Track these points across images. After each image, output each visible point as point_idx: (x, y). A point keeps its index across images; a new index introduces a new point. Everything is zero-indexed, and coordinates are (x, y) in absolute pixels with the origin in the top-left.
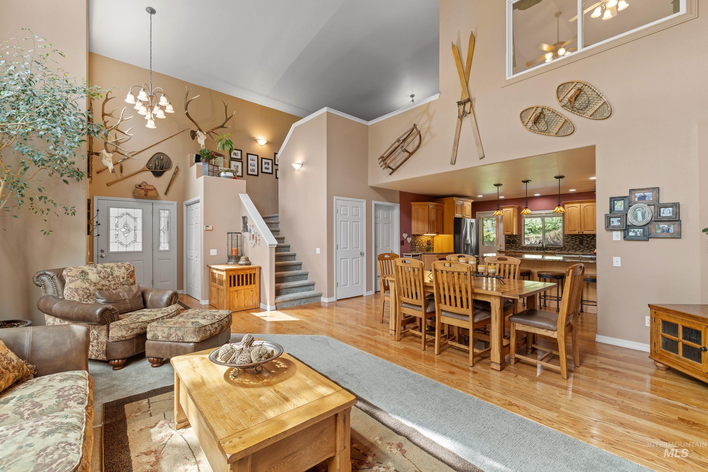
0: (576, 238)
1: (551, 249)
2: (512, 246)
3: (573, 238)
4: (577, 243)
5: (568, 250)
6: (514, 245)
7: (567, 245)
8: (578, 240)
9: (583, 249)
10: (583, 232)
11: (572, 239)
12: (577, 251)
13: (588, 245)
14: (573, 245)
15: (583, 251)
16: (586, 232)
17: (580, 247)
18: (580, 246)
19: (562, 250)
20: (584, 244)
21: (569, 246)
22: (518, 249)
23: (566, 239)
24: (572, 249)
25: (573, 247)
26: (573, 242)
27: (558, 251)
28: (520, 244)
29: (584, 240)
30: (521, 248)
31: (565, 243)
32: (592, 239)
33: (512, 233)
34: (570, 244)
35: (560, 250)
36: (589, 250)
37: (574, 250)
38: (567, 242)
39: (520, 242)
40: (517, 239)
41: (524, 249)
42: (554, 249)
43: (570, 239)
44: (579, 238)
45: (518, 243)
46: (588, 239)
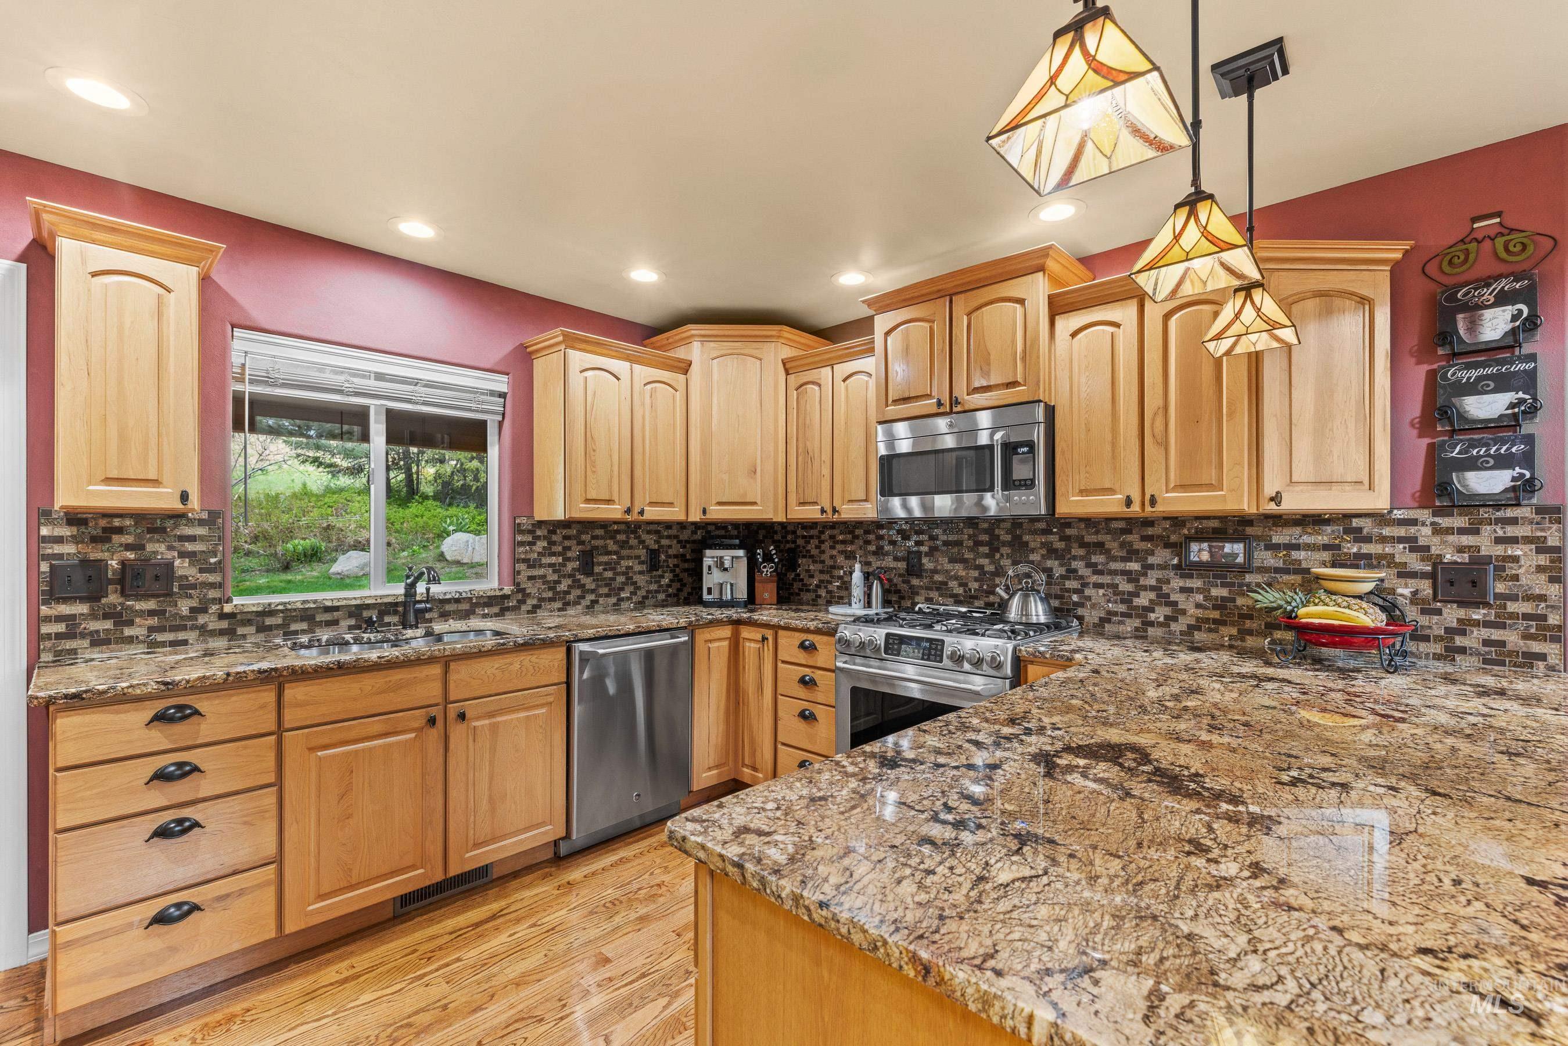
0: (566, 538)
1: (448, 607)
2: (121, 619)
3: (554, 538)
4: (570, 566)
5: (535, 608)
6: (151, 605)
7: (530, 578)
8: (575, 552)
9: (592, 597)
10: (642, 513)
11: (552, 543)
12: (571, 611)
13: (609, 574)
14: (555, 577)
15: (594, 602)
16: (652, 514)
17: (583, 587)
18: (583, 580)
19: (503, 611)
20: (598, 569)
21: (538, 584)
22: (191, 636)
23: (521, 544)
24: (551, 600)
25: (552, 587)
26: (553, 558)
27: (485, 616)
28: (212, 594)
29: (596, 548)
30: (224, 624)
31: (521, 567)
32: (624, 545)
33: (184, 497)
34: (541, 572)
35: (496, 610)
36: (614, 600)
37: (558, 605)
38: (531, 564)
39: (212, 578)
40: (182, 555)
41: (252, 629)
42: (465, 606)
43: (541, 544)
44: (582, 543)
45: (194, 587)
46: (611, 546)
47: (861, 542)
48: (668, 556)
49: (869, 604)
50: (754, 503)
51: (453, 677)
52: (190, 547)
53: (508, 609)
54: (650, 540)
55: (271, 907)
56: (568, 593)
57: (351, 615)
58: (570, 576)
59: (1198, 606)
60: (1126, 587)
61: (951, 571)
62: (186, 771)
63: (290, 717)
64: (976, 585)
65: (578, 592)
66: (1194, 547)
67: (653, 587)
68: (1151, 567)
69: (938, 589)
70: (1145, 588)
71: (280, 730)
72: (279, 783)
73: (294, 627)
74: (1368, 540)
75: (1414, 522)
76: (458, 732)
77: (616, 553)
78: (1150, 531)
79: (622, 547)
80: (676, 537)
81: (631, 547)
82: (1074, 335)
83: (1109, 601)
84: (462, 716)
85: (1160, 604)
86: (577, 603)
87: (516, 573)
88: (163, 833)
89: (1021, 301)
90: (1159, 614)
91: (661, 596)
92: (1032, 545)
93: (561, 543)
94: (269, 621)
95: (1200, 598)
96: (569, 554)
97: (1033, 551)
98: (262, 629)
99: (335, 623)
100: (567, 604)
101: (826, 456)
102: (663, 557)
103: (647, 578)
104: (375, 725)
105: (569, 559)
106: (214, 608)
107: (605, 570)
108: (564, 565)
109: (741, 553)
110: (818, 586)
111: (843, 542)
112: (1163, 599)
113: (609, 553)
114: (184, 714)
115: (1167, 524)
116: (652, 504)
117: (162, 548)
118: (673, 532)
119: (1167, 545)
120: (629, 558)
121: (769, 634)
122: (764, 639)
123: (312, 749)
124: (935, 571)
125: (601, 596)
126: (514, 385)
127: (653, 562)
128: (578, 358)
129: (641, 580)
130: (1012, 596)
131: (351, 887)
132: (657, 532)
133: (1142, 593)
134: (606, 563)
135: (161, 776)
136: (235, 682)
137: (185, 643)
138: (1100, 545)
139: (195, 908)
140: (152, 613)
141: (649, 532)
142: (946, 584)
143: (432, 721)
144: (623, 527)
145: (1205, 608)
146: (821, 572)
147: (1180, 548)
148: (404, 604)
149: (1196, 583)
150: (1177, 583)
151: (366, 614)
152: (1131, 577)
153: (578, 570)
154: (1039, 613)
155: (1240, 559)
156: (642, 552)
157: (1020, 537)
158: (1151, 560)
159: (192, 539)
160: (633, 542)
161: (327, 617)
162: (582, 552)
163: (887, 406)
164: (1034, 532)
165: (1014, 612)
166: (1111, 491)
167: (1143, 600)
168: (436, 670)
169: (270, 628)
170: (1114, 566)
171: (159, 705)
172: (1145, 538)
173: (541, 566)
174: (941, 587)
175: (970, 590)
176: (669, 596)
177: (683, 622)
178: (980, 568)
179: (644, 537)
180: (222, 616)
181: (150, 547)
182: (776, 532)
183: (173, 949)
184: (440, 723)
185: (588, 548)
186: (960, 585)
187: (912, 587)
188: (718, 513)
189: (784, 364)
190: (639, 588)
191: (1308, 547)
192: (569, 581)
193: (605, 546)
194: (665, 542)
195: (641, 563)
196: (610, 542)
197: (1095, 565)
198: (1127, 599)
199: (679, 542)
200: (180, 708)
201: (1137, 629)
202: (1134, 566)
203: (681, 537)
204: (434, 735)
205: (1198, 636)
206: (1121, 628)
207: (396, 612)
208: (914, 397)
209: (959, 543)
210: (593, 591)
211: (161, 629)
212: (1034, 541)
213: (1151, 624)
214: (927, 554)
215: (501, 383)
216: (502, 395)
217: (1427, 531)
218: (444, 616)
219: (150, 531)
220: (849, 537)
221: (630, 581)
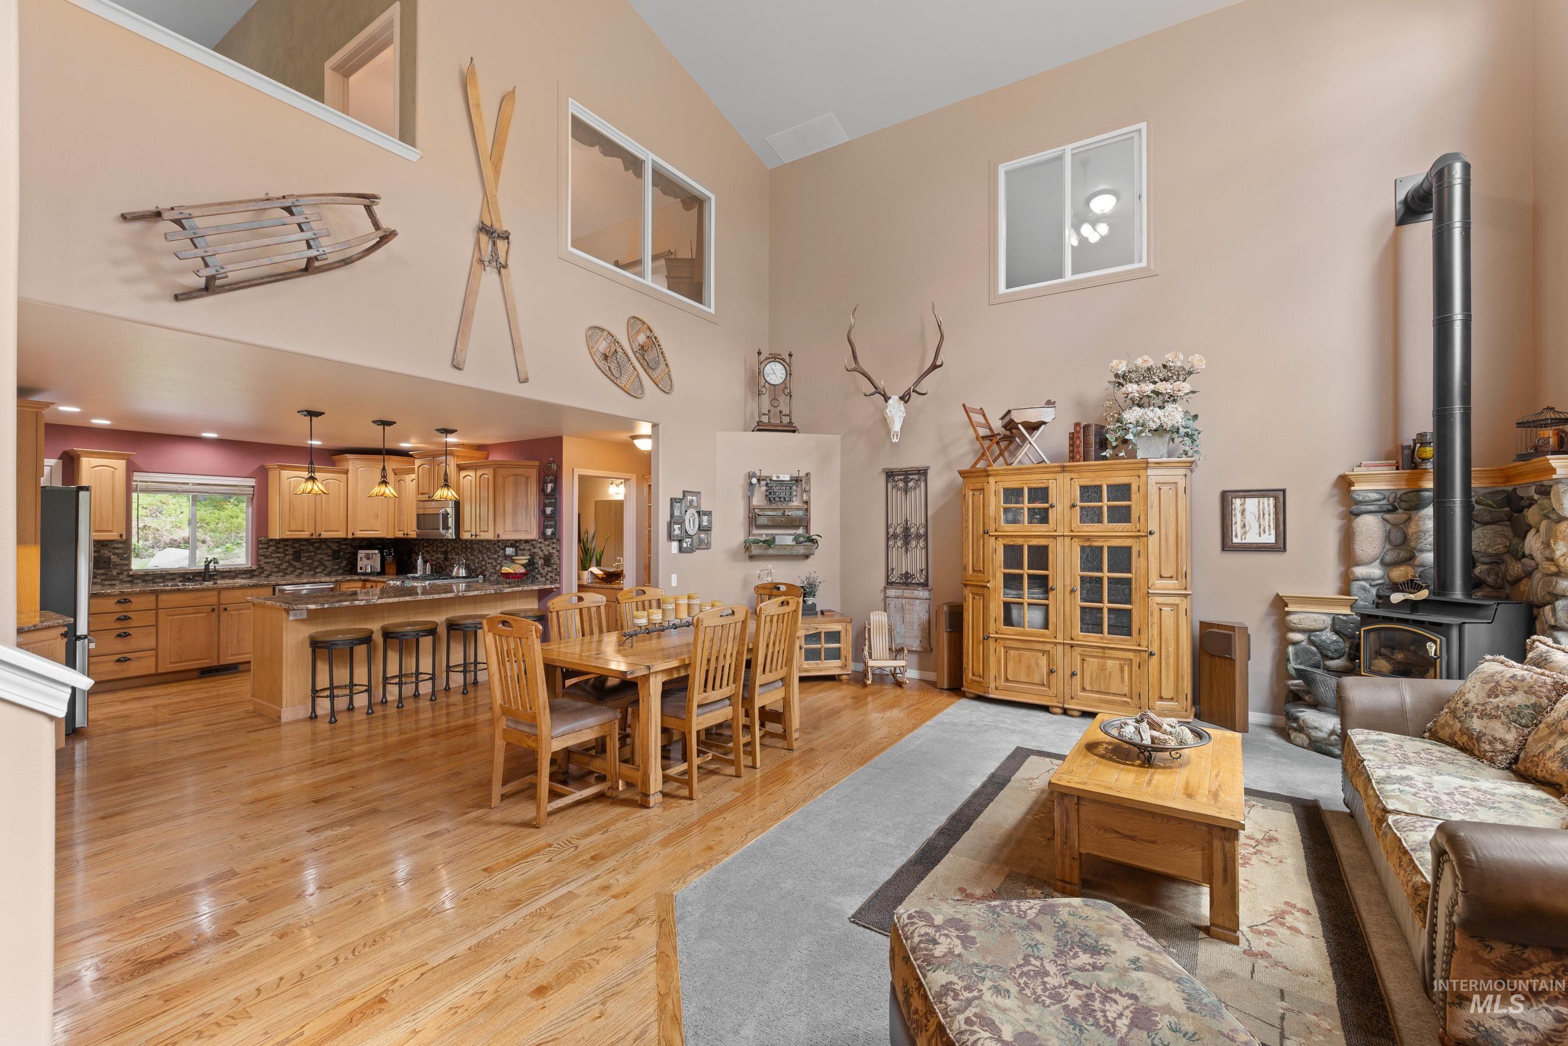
0: (285, 545)
1: (225, 574)
3: (279, 546)
4: (287, 558)
5: (269, 576)
6: (102, 571)
7: (266, 563)
8: (291, 551)
9: (300, 571)
10: (320, 535)
11: (278, 548)
12: (287, 577)
13: (310, 561)
14: (280, 562)
15: (301, 574)
16: (325, 535)
17: (295, 566)
18: (295, 563)
19: (252, 577)
20: (302, 559)
21: (271, 565)
22: (117, 583)
23: (260, 548)
24: (277, 572)
25: (278, 567)
26: (279, 555)
27: (243, 578)
28: (125, 568)
29: (303, 550)
30: (129, 579)
31: (262, 558)
32: (318, 548)
33: (121, 536)
34: (272, 560)
35: (249, 576)
36: (312, 573)
37: (282, 574)
38: (266, 557)
39: (125, 562)
40: (114, 554)
41: (140, 581)
42: (234, 574)
43: (272, 549)
44: (293, 548)
45: (118, 565)
46: (311, 548)
49: (425, 573)
51: (222, 596)
52: (116, 551)
53: (254, 575)
54: (334, 546)
55: (154, 664)
56: (286, 569)
57: (181, 577)
58: (288, 562)
60: (495, 564)
62: (127, 618)
63: (161, 605)
65: (292, 569)
67: (337, 567)
71: (157, 609)
72: (156, 625)
73: (157, 581)
76: (224, 615)
77: (314, 552)
79: (317, 550)
80: (350, 544)
81: (322, 549)
82: (464, 478)
84: (226, 609)
86: (291, 574)
87: (258, 561)
88: (119, 636)
91: (340, 571)
93: (283, 548)
94: (147, 578)
96: (287, 553)
98: (144, 581)
99: (174, 579)
100: (286, 574)
102: (341, 554)
103: (332, 563)
104: (191, 610)
105: (287, 555)
106: (125, 573)
107: (307, 559)
108: (285, 557)
109: (377, 551)
113: (310, 552)
114: (126, 601)
115: (501, 542)
116: (326, 531)
117: (107, 552)
118: (348, 542)
119: (502, 550)
120: (321, 554)
123: (168, 616)
125: (305, 570)
126: (258, 482)
127: (336, 555)
128: (285, 474)
129: (328, 564)
131: (182, 662)
132: (338, 542)
134: (308, 557)
135: (119, 619)
136: (142, 593)
137: (115, 585)
139: (129, 659)
140: (103, 574)
141: (333, 542)
143: (213, 610)
148: (204, 573)
151: (187, 576)
153: (292, 559)
154: (463, 572)
156: (329, 552)
159: (118, 548)
160: (323, 547)
161: (171, 577)
162: (295, 552)
163: (419, 495)
166: (469, 531)
168: (215, 593)
169: (147, 581)
171: (119, 598)
173: (272, 558)
176: (346, 571)
177: (333, 579)
179: (330, 544)
180: (129, 576)
181: (102, 551)
183: (123, 670)
184: (216, 611)
185: (298, 550)
188: (360, 534)
189: (393, 471)
190: (327, 566)
192: (287, 564)
193: (307, 549)
194: (342, 547)
195: (328, 556)
199: (352, 547)
200: (125, 599)
202: (496, 556)
204: (214, 615)
207: (200, 576)
210: (300, 569)
211: (106, 580)
215: (252, 482)
216: (253, 487)
217: (543, 545)
218: (223, 578)
219: (103, 546)
221: (321, 564)
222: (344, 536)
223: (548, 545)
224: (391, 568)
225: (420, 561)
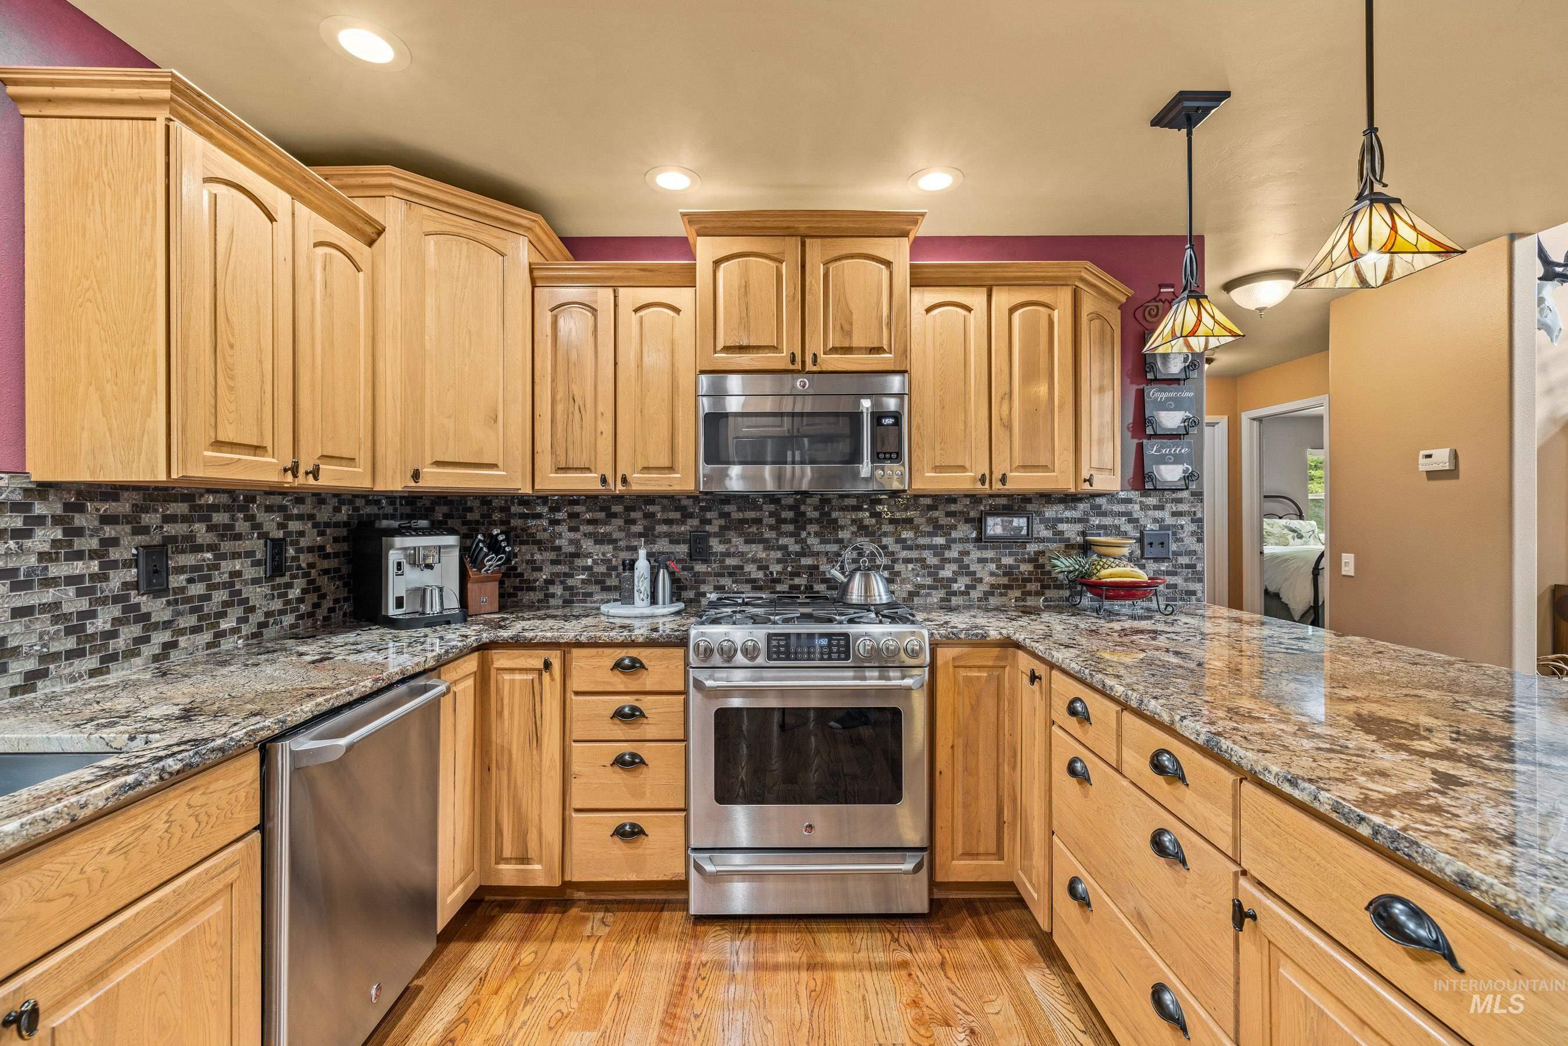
0: (107, 520)
4: (117, 580)
5: (32, 679)
8: (128, 548)
9: (165, 636)
10: (314, 472)
11: (73, 532)
12: (118, 673)
13: (198, 589)
14: (83, 605)
15: (170, 646)
17: (144, 618)
18: (145, 605)
20: (177, 581)
24: (73, 654)
26: (76, 565)
32: (227, 532)
34: (46, 596)
36: (207, 637)
37: (89, 663)
43: (46, 535)
44: (138, 531)
46: (200, 535)
47: (620, 522)
48: (299, 550)
49: (654, 600)
50: (494, 466)
54: (270, 522)
56: (113, 634)
58: (116, 600)
59: (992, 574)
60: (932, 560)
61: (748, 553)
64: (778, 568)
65: (136, 630)
66: (990, 521)
67: (277, 605)
68: (954, 541)
69: (730, 575)
70: (949, 561)
74: (1104, 514)
75: (1128, 501)
77: (211, 548)
78: (953, 508)
79: (222, 537)
80: (311, 517)
81: (238, 537)
82: (928, 310)
83: (917, 575)
85: (962, 574)
86: (132, 653)
89: (888, 264)
90: (959, 586)
91: (289, 621)
92: (841, 522)
93: (95, 532)
95: (993, 567)
96: (114, 554)
97: (842, 528)
100: (110, 659)
101: (605, 406)
102: (291, 552)
103: (265, 589)
105: (114, 565)
107: (190, 581)
108: (106, 578)
109: (452, 540)
110: (549, 582)
111: (590, 522)
112: (964, 570)
113: (198, 549)
115: (967, 501)
116: (325, 458)
118: (306, 508)
119: (968, 521)
120: (236, 555)
121: (555, 657)
122: (547, 665)
124: (728, 554)
125: (182, 632)
127: (275, 562)
128: (197, 148)
129: (256, 594)
130: (851, 576)
132: (282, 509)
133: (947, 566)
134: (195, 568)
138: (909, 521)
141: (269, 509)
142: (741, 568)
144: (224, 499)
145: (998, 576)
146: (554, 562)
147: (979, 523)
149: (990, 554)
150: (976, 554)
152: (938, 551)
153: (136, 585)
155: (1024, 532)
156: (256, 545)
157: (829, 514)
158: (954, 534)
160: (242, 526)
162: (143, 548)
163: (715, 352)
164: (843, 509)
165: (855, 594)
166: (962, 468)
167: (947, 573)
170: (922, 541)
172: (949, 514)
173: (46, 583)
174: (735, 573)
175: (771, 573)
176: (301, 617)
178: (784, 548)
179: (261, 517)
182: (471, 510)
185: (157, 540)
186: (759, 568)
187: (696, 575)
188: (435, 480)
189: (531, 271)
190: (252, 609)
191: (1068, 521)
192: (116, 611)
193: (190, 537)
194: (294, 526)
195: (256, 564)
196: (200, 528)
197: (905, 540)
198: (933, 572)
199: (315, 525)
201: (942, 600)
202: (940, 541)
203: (318, 518)
205: (993, 601)
206: (929, 600)
208: (754, 347)
209: (758, 521)
210: (167, 625)
212: (844, 518)
213: (955, 594)
214: (716, 535)
217: (1137, 507)
220: (602, 515)
221: (236, 598)
222: (365, 484)
223: (1161, 508)
224: (484, 595)
225: (642, 565)
